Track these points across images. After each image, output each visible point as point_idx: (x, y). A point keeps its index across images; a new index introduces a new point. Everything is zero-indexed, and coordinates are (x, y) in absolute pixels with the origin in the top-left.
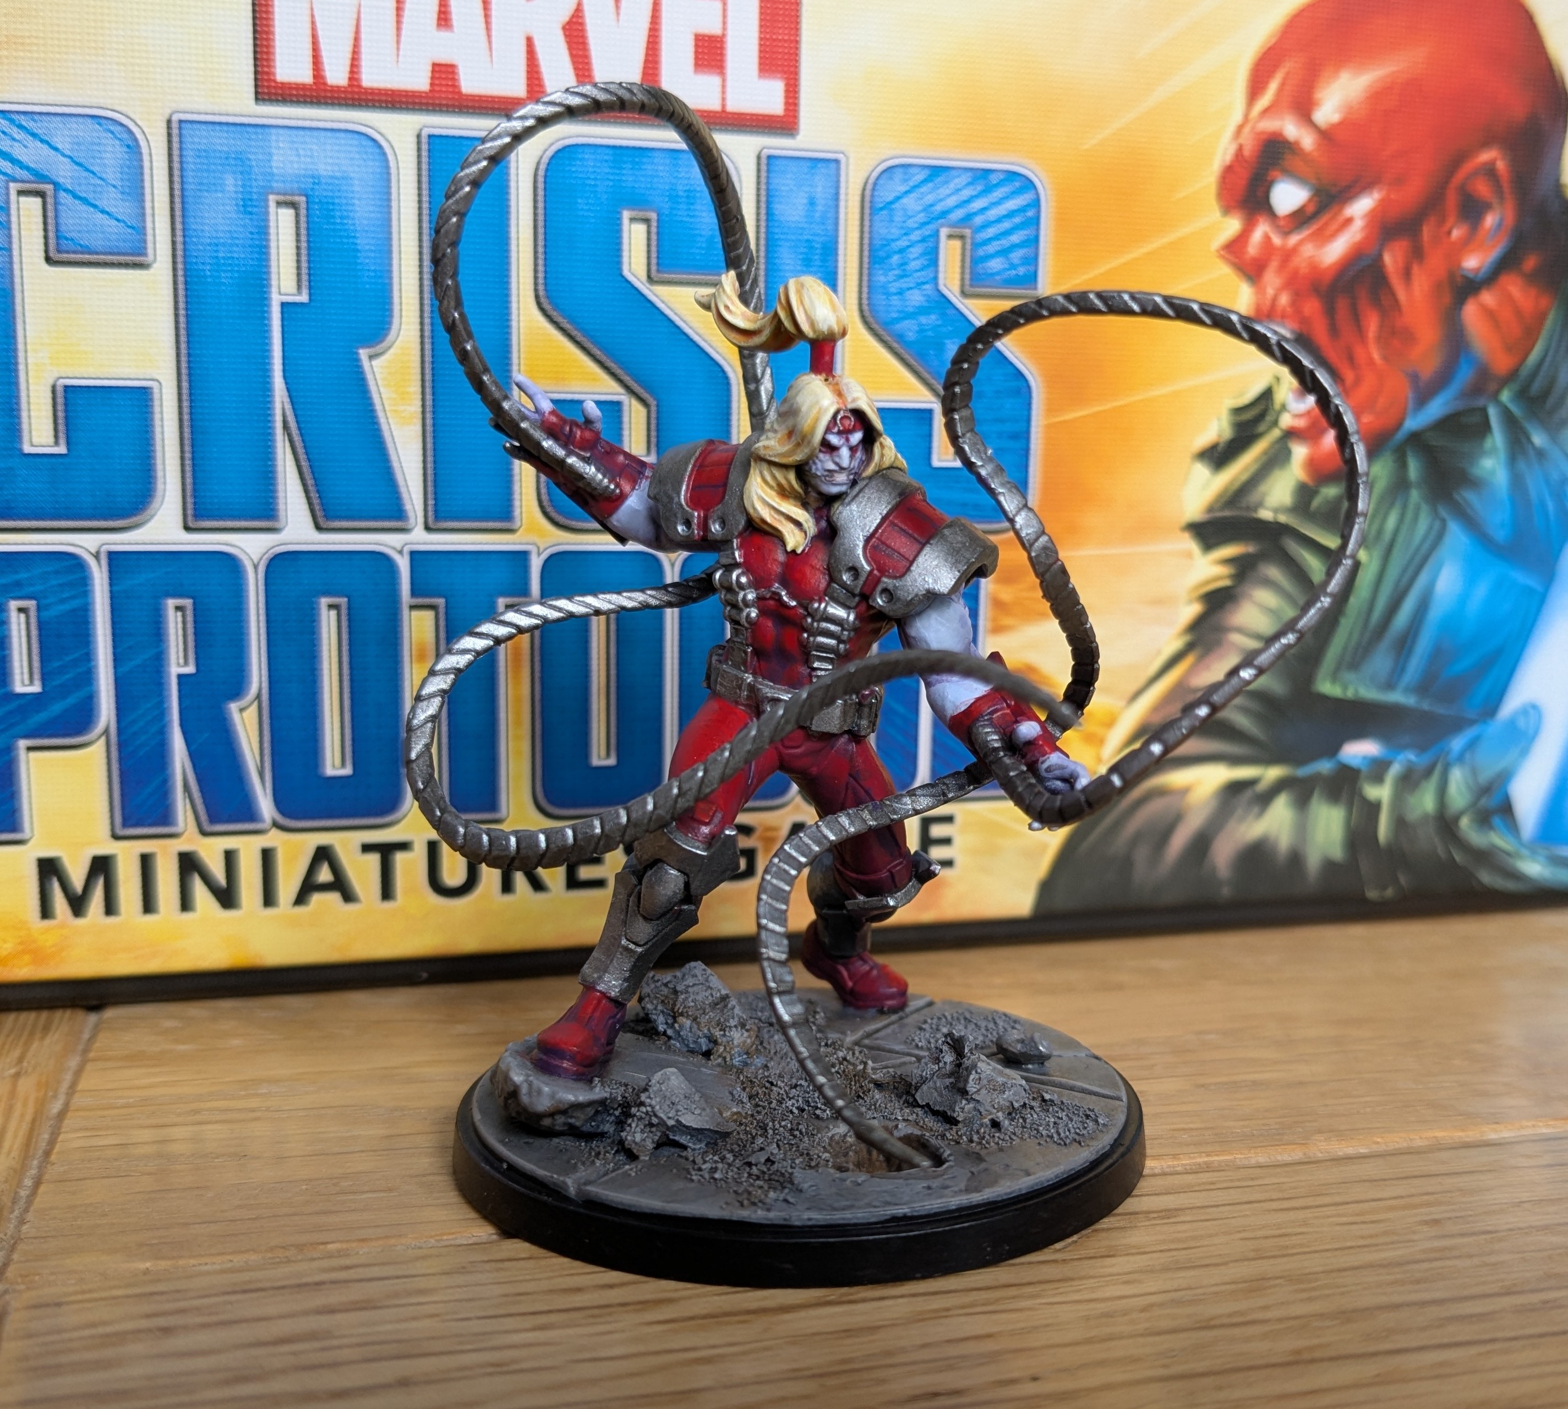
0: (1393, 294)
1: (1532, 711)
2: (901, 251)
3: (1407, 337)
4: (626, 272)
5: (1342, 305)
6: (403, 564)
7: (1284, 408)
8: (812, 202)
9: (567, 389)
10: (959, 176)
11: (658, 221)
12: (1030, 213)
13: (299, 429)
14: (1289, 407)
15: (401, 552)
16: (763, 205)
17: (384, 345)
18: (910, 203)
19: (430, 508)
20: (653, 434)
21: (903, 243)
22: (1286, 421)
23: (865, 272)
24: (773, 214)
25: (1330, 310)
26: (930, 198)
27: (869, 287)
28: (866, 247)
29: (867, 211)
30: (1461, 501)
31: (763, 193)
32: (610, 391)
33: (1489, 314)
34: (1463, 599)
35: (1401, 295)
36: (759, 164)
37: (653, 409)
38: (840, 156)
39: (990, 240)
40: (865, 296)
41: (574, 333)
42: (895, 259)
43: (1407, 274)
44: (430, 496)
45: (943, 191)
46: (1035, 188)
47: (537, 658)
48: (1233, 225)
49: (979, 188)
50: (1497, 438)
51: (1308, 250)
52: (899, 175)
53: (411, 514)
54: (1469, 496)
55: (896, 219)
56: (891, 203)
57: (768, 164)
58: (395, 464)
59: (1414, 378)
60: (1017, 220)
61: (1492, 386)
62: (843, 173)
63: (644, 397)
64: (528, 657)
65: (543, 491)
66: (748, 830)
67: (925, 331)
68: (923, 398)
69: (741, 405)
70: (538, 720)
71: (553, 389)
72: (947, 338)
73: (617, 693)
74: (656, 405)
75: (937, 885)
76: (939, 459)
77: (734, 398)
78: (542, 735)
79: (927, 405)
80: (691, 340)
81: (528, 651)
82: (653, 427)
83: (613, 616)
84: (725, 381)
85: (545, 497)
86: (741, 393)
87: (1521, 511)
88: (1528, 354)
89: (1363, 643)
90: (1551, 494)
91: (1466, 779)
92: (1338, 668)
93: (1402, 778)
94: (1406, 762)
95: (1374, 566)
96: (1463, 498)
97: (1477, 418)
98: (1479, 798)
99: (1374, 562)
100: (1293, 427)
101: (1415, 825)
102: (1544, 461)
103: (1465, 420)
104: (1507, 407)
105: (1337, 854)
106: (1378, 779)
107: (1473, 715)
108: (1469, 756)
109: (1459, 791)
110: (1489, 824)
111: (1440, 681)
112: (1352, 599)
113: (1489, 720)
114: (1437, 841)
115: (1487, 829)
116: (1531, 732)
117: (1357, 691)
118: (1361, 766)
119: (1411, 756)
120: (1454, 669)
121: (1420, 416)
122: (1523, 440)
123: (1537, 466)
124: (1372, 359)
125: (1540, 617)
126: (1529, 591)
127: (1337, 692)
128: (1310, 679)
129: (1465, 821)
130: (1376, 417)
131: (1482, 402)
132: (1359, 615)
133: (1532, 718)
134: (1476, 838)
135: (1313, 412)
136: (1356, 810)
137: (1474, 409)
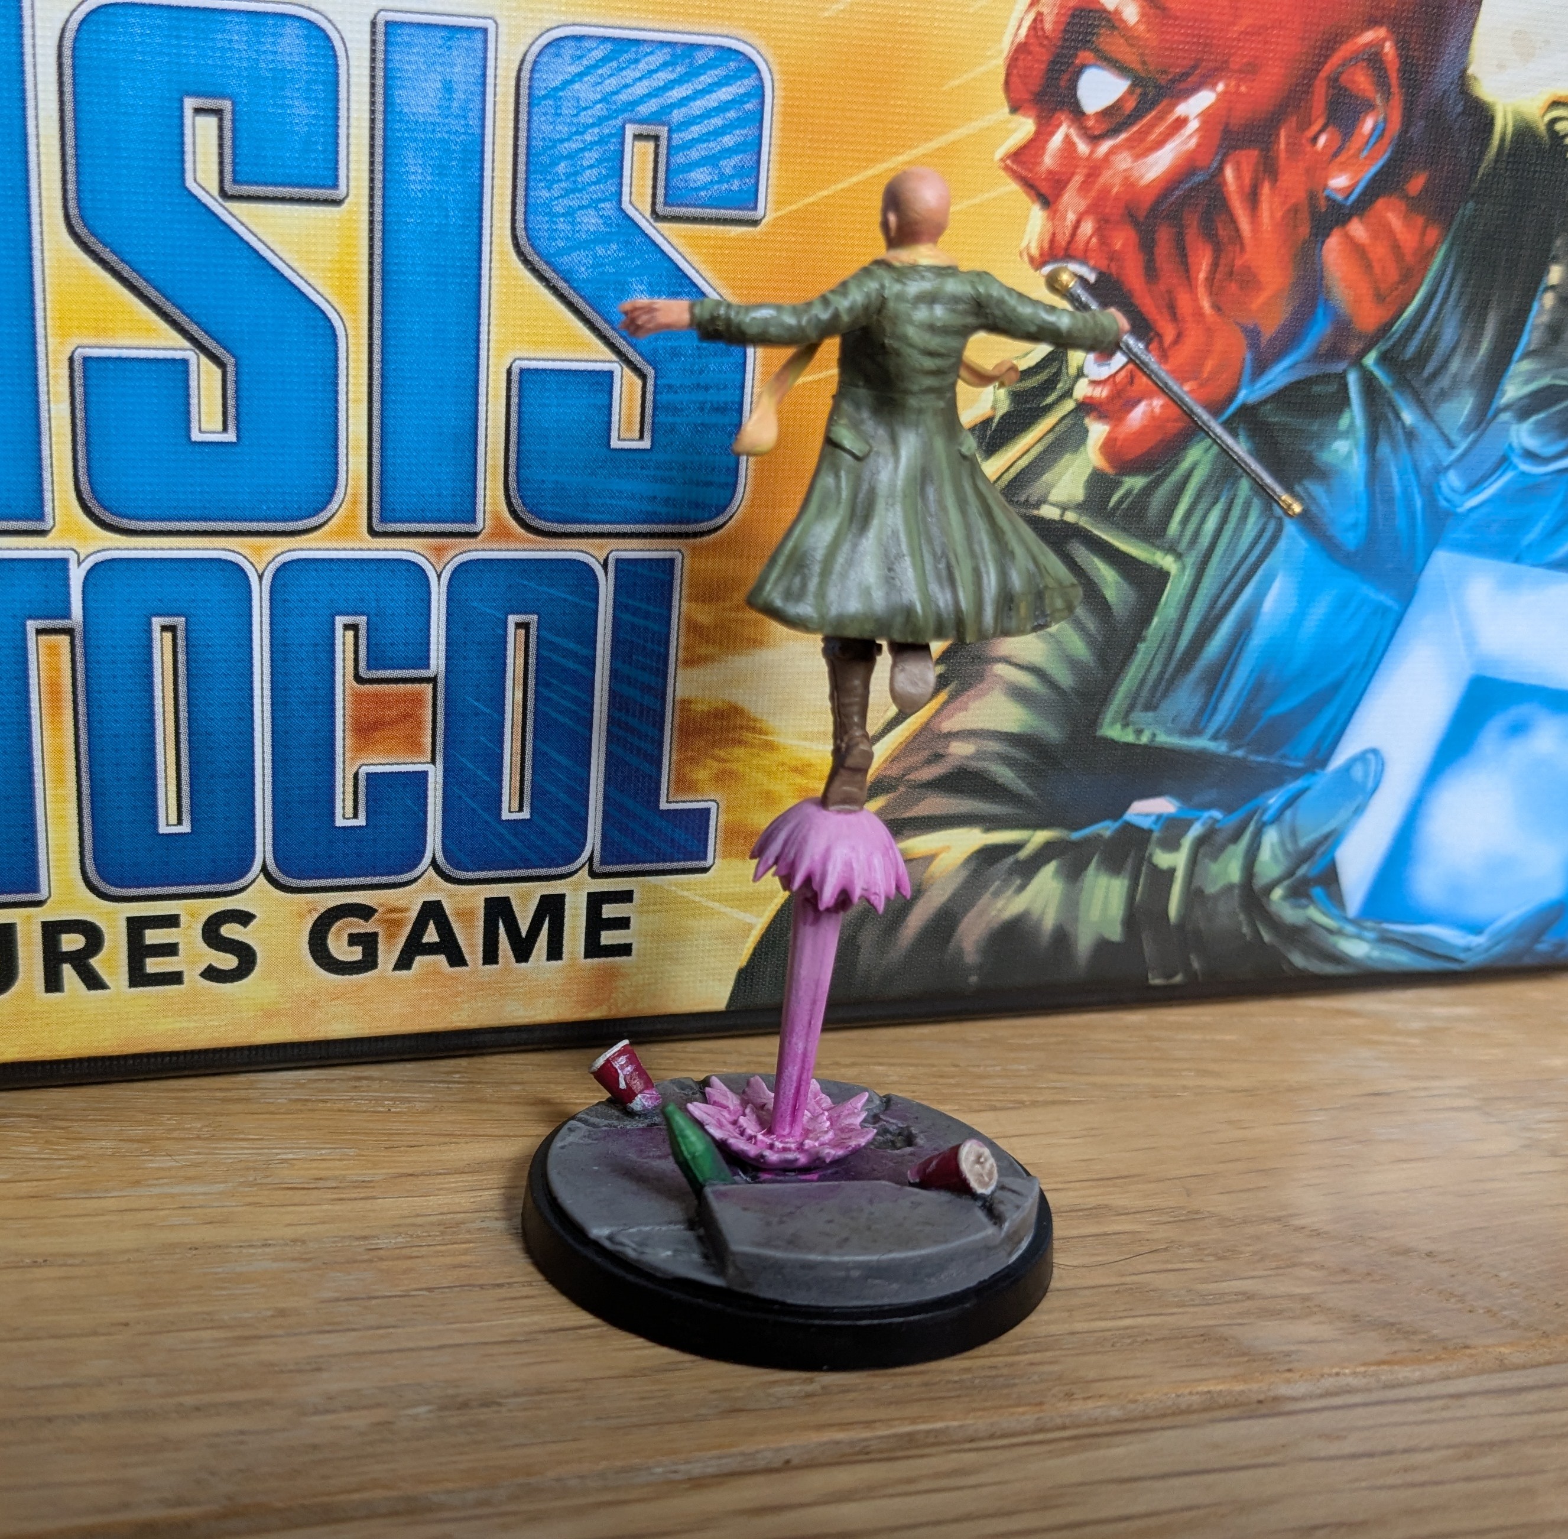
0: (1233, 221)
1: (1371, 757)
2: (570, 156)
3: (1249, 281)
4: (190, 183)
5: (1164, 235)
7: (1080, 374)
8: (448, 88)
9: (111, 342)
10: (652, 53)
11: (234, 112)
12: (749, 106)
14: (1086, 371)
16: (379, 90)
18: (585, 91)
20: (231, 402)
21: (574, 146)
22: (1082, 389)
23: (521, 184)
24: (393, 104)
25: (1147, 245)
26: (611, 84)
27: (526, 205)
28: (522, 151)
29: (524, 100)
30: (1303, 494)
31: (380, 73)
32: (171, 344)
33: (1358, 251)
34: (1297, 620)
35: (1245, 224)
36: (373, 33)
37: (230, 369)
38: (489, 24)
39: (694, 142)
40: (520, 217)
41: (120, 267)
42: (562, 168)
43: (1253, 198)
45: (631, 74)
46: (758, 71)
47: (81, 698)
48: (1025, 127)
49: (680, 69)
50: (1355, 415)
51: (1123, 162)
52: (569, 49)
54: (1313, 490)
55: (565, 111)
56: (556, 89)
57: (386, 34)
59: (1253, 335)
60: (731, 115)
61: (1355, 348)
62: (491, 46)
63: (218, 354)
64: (69, 696)
65: (83, 479)
66: (365, 912)
67: (603, 265)
68: (601, 357)
69: (351, 365)
70: (85, 776)
71: (93, 341)
72: (632, 275)
73: (190, 742)
74: (236, 365)
75: (610, 976)
76: (619, 439)
77: (342, 355)
78: (92, 795)
79: (606, 367)
80: (282, 275)
81: (70, 689)
82: (231, 393)
83: (181, 643)
84: (329, 332)
85: (85, 487)
86: (351, 349)
87: (1380, 507)
88: (1407, 305)
89: (1167, 676)
90: (1421, 486)
91: (1282, 843)
92: (1131, 708)
93: (1201, 842)
94: (1210, 822)
95: (1187, 578)
96: (1306, 490)
97: (1333, 388)
98: (1298, 866)
99: (1187, 572)
100: (1091, 398)
101: (1216, 898)
102: (1415, 444)
103: (1317, 389)
104: (1371, 373)
105: (1115, 933)
106: (1171, 844)
107: (1299, 764)
108: (1288, 814)
109: (1274, 857)
110: (1308, 896)
111: (1261, 724)
112: (1156, 620)
113: (1318, 771)
114: (1242, 917)
115: (1304, 901)
116: (1370, 784)
117: (1154, 735)
118: (1154, 827)
119: (1217, 814)
120: (1279, 708)
121: (1259, 384)
122: (1391, 416)
123: (1404, 449)
124: (1201, 308)
125: (1394, 641)
126: (1382, 610)
127: (1129, 737)
128: (1094, 722)
129: (1277, 893)
130: (1201, 386)
131: (1340, 367)
132: (1163, 640)
133: (1373, 767)
134: (1290, 914)
135: (1118, 379)
136: (1142, 881)
137: (1329, 376)
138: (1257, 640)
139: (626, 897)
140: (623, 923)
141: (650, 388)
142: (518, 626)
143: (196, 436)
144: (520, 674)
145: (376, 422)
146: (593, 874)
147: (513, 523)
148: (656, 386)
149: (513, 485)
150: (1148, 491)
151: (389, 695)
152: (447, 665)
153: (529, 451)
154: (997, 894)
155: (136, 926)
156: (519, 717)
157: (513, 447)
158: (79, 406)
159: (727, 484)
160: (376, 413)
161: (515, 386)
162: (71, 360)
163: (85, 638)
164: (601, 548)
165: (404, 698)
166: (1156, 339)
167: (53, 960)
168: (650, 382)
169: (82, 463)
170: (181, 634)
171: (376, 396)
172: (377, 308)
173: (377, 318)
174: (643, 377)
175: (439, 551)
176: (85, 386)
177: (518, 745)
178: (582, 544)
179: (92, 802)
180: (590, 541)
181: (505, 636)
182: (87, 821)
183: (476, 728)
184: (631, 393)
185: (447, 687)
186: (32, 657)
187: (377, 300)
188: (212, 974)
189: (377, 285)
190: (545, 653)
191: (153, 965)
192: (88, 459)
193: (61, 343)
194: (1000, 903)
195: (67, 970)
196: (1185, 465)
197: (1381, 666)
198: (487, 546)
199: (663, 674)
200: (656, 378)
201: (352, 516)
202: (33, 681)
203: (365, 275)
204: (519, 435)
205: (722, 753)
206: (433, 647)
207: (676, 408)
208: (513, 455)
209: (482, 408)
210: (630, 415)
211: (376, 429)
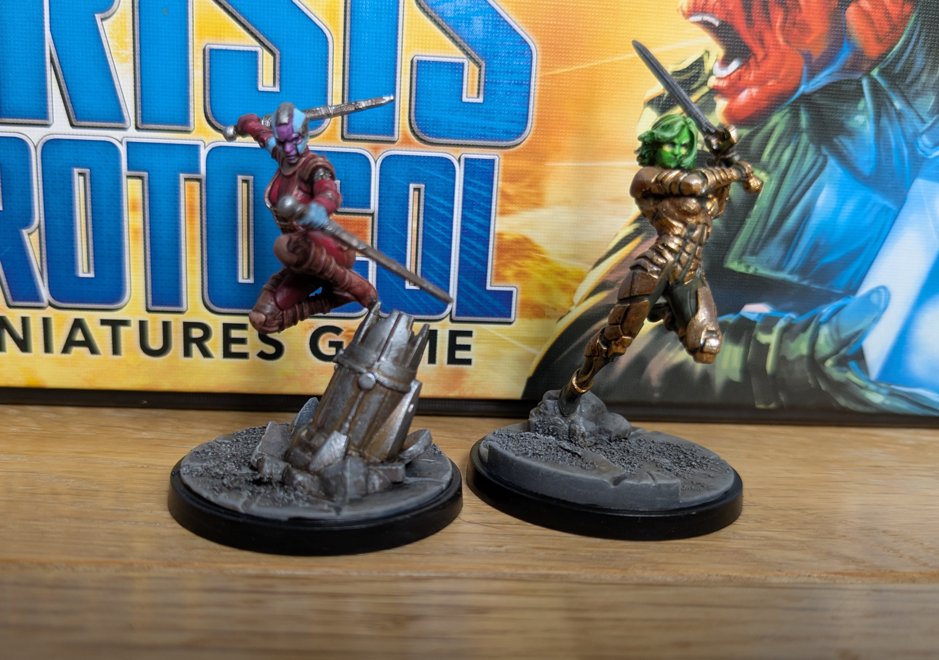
1: (882, 290)
3: (804, 27)
6: (123, 150)
7: (711, 73)
9: (223, 42)
13: (60, 63)
14: (714, 72)
15: (121, 142)
17: (111, 12)
19: (139, 116)
20: (277, 72)
22: (712, 82)
25: (747, 8)
30: (838, 143)
32: (250, 44)
33: (865, 15)
34: (837, 211)
37: (278, 56)
44: (139, 108)
47: (204, 213)
50: (867, 102)
53: (127, 119)
54: (844, 141)
58: (117, 87)
59: (807, 57)
61: (866, 66)
63: (272, 49)
64: (198, 212)
65: (208, 107)
66: (337, 330)
67: (459, 10)
68: (458, 56)
69: (335, 56)
70: (205, 252)
71: (214, 42)
72: (474, 15)
73: (254, 238)
74: (280, 55)
75: (460, 375)
76: (467, 97)
77: (330, 51)
78: (208, 261)
79: (461, 61)
80: (303, 12)
81: (199, 208)
82: (277, 68)
83: (251, 189)
84: (324, 39)
85: (209, 111)
86: (335, 48)
87: (883, 153)
88: (896, 44)
89: (763, 237)
90: (907, 143)
91: (831, 335)
92: (743, 254)
93: (785, 330)
94: (789, 319)
95: (773, 186)
96: (840, 141)
97: (853, 87)
98: (841, 348)
99: (773, 182)
100: (717, 86)
101: (793, 362)
102: (902, 119)
103: (845, 87)
104: (876, 80)
105: (736, 377)
106: (768, 330)
107: (840, 292)
108: (834, 319)
109: (827, 342)
110: (847, 366)
111: (817, 267)
112: (756, 207)
113: (852, 296)
114: (808, 374)
115: (845, 369)
116: (882, 306)
117: (756, 269)
118: (757, 320)
119: (793, 315)
120: (828, 259)
121: (811, 83)
122: (888, 104)
123: (896, 122)
124: (778, 41)
125: (894, 227)
126: (885, 210)
127: (742, 269)
128: (722, 259)
129: (829, 363)
130: (778, 83)
131: (858, 76)
132: (760, 218)
133: (883, 297)
134: (836, 375)
135: (732, 77)
136: (751, 350)
137: (851, 80)
138: (814, 221)
139: (469, 334)
140: (467, 348)
141: (483, 72)
142: (415, 189)
143: (261, 88)
144: (416, 214)
145: (346, 84)
146: (452, 321)
147: (413, 137)
148: (486, 71)
149: (413, 118)
150: (750, 137)
151: (351, 221)
152: (379, 208)
153: (421, 101)
154: (670, 349)
155: (227, 327)
156: (415, 236)
157: (413, 99)
158: (207, 72)
159: (522, 122)
160: (346, 80)
161: (415, 69)
162: (204, 50)
163: (207, 184)
164: (457, 152)
165: (358, 223)
166: (753, 56)
167: (188, 340)
168: (483, 69)
169: (208, 99)
170: (251, 184)
171: (347, 72)
172: (348, 29)
173: (348, 33)
174: (480, 67)
175: (376, 149)
176: (210, 63)
177: (414, 250)
178: (448, 149)
179: (208, 264)
180: (452, 148)
181: (408, 195)
182: (205, 273)
183: (393, 241)
184: (473, 74)
185: (379, 219)
186: (182, 192)
187: (348, 25)
188: (262, 355)
189: (348, 17)
190: (428, 204)
191: (235, 348)
192: (211, 98)
193: (200, 42)
194: (671, 355)
195: (194, 347)
196: (771, 124)
197: (887, 240)
198: (400, 148)
199: (488, 218)
200: (486, 67)
201: (334, 130)
202: (182, 203)
203: (343, 13)
204: (416, 93)
205: (519, 262)
206: (372, 198)
207: (496, 83)
208: (413, 103)
209: (398, 79)
210: (473, 85)
211: (346, 88)
